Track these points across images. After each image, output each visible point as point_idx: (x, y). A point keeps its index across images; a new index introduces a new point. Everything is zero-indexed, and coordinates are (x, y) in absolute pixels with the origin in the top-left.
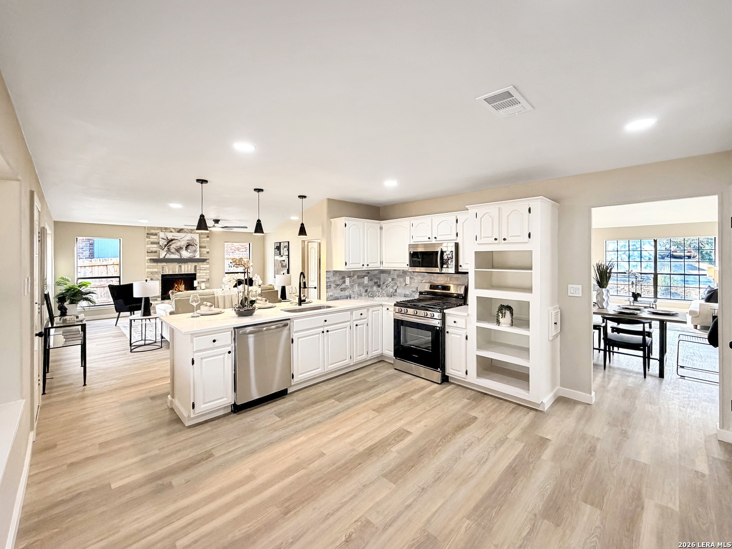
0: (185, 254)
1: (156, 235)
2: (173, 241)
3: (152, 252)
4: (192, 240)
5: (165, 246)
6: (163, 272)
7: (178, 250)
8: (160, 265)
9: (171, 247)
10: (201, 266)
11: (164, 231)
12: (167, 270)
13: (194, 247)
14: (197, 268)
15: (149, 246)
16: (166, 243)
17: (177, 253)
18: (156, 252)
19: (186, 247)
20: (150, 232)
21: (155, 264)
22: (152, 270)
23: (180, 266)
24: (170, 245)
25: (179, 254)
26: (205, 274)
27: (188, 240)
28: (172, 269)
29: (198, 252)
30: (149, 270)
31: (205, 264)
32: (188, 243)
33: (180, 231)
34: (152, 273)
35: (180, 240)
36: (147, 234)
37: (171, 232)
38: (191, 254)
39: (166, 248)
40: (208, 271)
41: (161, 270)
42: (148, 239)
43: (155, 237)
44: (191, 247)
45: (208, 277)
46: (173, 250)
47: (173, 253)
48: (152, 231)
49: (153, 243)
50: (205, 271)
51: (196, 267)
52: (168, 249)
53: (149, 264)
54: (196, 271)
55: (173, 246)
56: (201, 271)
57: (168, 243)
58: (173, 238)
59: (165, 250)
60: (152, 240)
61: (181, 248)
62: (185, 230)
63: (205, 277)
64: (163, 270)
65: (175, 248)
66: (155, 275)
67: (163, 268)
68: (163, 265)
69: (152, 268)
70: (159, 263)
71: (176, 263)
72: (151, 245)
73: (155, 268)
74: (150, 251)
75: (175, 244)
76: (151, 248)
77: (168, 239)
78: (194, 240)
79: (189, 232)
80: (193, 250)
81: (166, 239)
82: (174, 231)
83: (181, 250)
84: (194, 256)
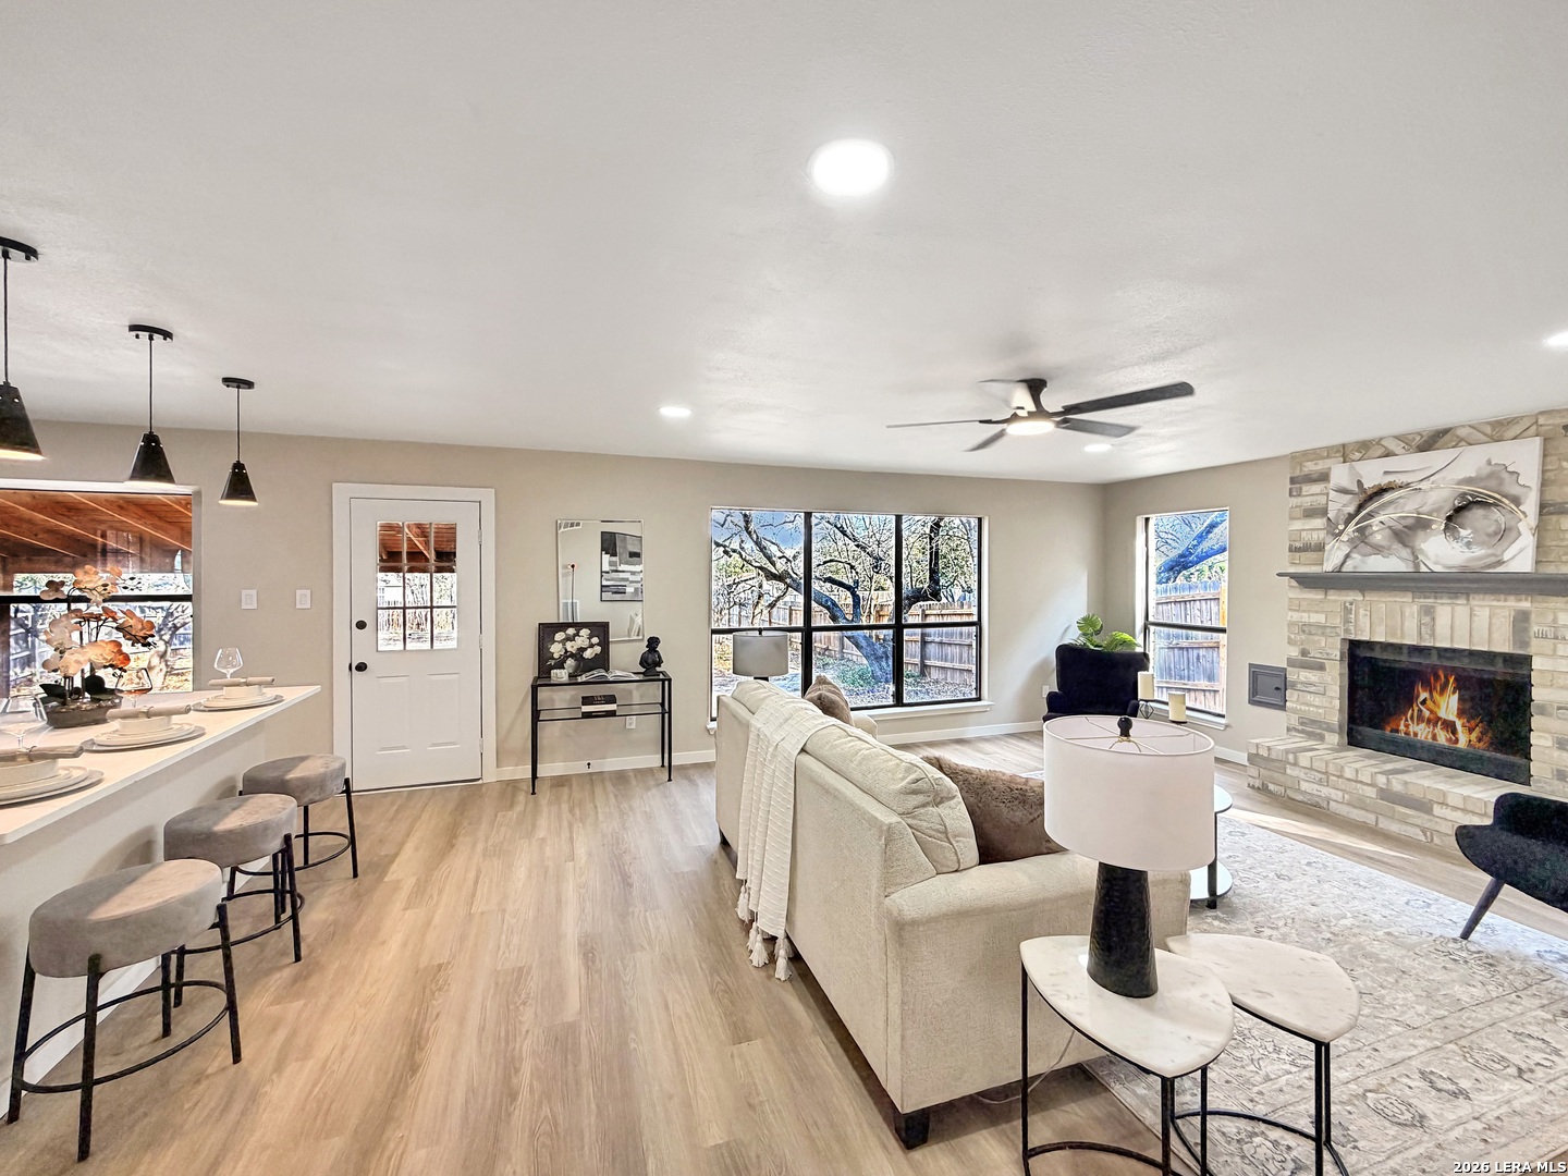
0: (1441, 552)
1: (1324, 477)
2: (1387, 497)
3: (1303, 548)
4: (1490, 476)
5: (1347, 523)
6: (1347, 631)
7: (1407, 533)
8: (1337, 598)
9: (1375, 521)
10: (1561, 619)
11: (1358, 455)
12: (1364, 622)
13: (1496, 514)
14: (1530, 627)
15: (1297, 525)
16: (1351, 509)
17: (1397, 546)
18: (1320, 547)
19: (1449, 518)
20: (1303, 474)
21: (1317, 595)
22: (1305, 617)
23: (1429, 611)
24: (1370, 515)
25: (1405, 553)
27: (1469, 481)
29: (1527, 541)
30: (1296, 616)
32: (1463, 495)
33: (1432, 441)
34: (1305, 628)
35: (1423, 486)
36: (1293, 481)
37: (1388, 454)
38: (1478, 552)
39: (1352, 527)
41: (1337, 621)
42: (1295, 501)
43: (1317, 488)
44: (1477, 514)
46: (1379, 537)
47: (1378, 549)
48: (1311, 467)
49: (1310, 513)
52: (1361, 531)
55: (1383, 519)
57: (1361, 507)
58: (1384, 481)
59: (1344, 537)
60: (1306, 502)
61: (1421, 524)
62: (1462, 432)
64: (1347, 621)
65: (1392, 523)
66: (1316, 638)
67: (1347, 611)
68: (1350, 599)
69: (1304, 611)
70: (1331, 592)
71: (1410, 595)
72: (1307, 520)
73: (1317, 612)
74: (1298, 545)
75: (1390, 509)
76: (1304, 534)
77: (1364, 491)
78: (1505, 475)
79: (1487, 439)
80: (1492, 529)
81: (1356, 489)
82: (1398, 450)
83: (1421, 534)
84: (1493, 559)
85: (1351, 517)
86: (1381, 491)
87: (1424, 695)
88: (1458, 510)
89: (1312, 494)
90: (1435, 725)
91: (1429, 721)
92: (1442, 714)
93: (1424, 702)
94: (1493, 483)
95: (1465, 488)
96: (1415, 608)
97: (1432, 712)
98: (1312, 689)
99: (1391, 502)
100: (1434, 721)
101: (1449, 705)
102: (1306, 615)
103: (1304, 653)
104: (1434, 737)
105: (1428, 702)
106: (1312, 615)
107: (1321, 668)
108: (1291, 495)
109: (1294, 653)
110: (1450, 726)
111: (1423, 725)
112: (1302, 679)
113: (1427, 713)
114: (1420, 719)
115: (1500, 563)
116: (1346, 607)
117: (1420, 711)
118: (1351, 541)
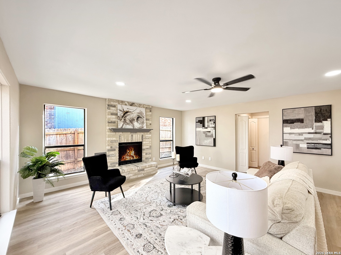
0: (137, 125)
1: (114, 106)
2: (128, 113)
3: (111, 122)
4: (141, 113)
5: (122, 118)
6: (120, 141)
7: (132, 121)
8: (118, 134)
9: (127, 118)
10: (146, 136)
11: (121, 103)
12: (123, 138)
13: (142, 119)
14: (144, 137)
15: (110, 116)
16: (122, 115)
17: (131, 123)
18: (114, 122)
19: (137, 119)
20: (110, 104)
21: (114, 133)
22: (111, 139)
23: (132, 136)
24: (126, 117)
25: (132, 125)
26: (148, 142)
27: (138, 113)
28: (127, 138)
29: (145, 124)
30: (109, 138)
31: (149, 133)
32: (138, 115)
33: (132, 104)
34: (112, 142)
35: (133, 112)
36: (108, 105)
38: (141, 125)
39: (123, 119)
40: (151, 140)
41: (118, 139)
42: (109, 110)
43: (114, 108)
44: (140, 119)
45: (150, 145)
46: (128, 121)
47: (128, 124)
48: (112, 103)
49: (112, 114)
50: (148, 140)
51: (142, 136)
52: (125, 120)
53: (109, 133)
54: (142, 140)
55: (128, 118)
56: (146, 140)
57: (124, 115)
58: (127, 110)
59: (122, 121)
60: (112, 111)
62: (136, 104)
63: (149, 145)
64: (120, 139)
65: (129, 119)
66: (114, 143)
67: (120, 137)
68: (120, 134)
69: (111, 137)
70: (117, 133)
71: (130, 133)
72: (111, 116)
73: (114, 137)
74: (110, 121)
75: (129, 116)
76: (111, 119)
77: (124, 111)
78: (142, 113)
79: (138, 106)
80: (142, 122)
81: (123, 111)
82: (127, 104)
83: (134, 121)
84: (142, 127)
85: (123, 117)
86: (127, 112)
87: (128, 151)
88: (138, 118)
89: (113, 110)
90: (130, 157)
91: (129, 156)
92: (131, 155)
93: (128, 153)
94: (141, 114)
95: (138, 114)
96: (130, 135)
97: (130, 154)
98: (113, 156)
99: (129, 115)
100: (130, 156)
101: (132, 153)
102: (111, 138)
103: (111, 147)
104: (130, 159)
105: (129, 153)
106: (113, 138)
107: (115, 150)
108: (108, 109)
109: (109, 148)
110: (133, 157)
111: (128, 157)
112: (111, 154)
113: (129, 155)
114: (128, 155)
115: (143, 127)
116: (119, 136)
117: (128, 154)
118: (123, 121)
